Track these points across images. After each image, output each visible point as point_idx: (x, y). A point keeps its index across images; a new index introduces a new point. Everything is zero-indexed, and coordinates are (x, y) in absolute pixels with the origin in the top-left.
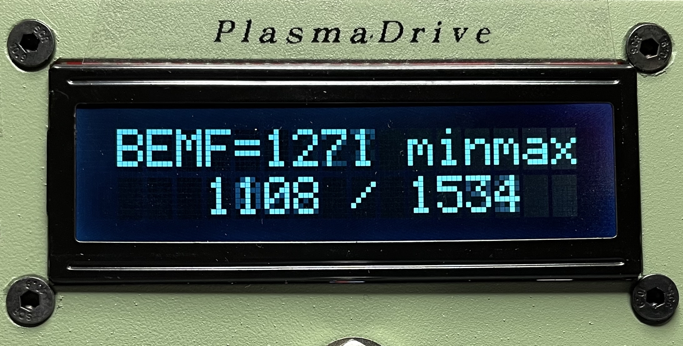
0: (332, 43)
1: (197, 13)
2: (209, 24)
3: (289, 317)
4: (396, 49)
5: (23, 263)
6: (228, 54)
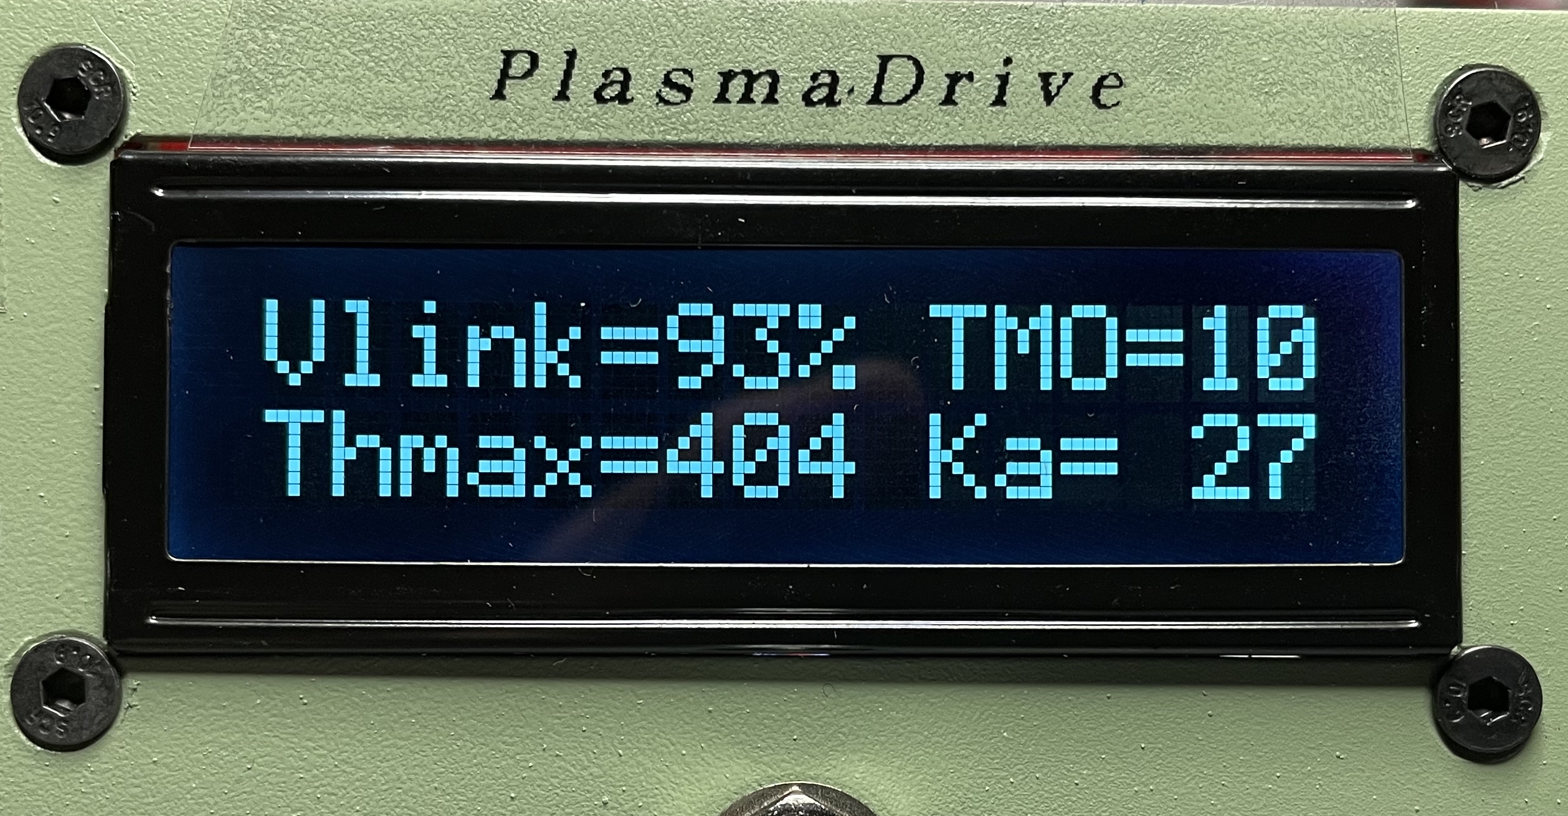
0: (761, 105)
2: (480, 58)
3: (651, 733)
4: (908, 119)
5: (50, 605)
6: (521, 128)
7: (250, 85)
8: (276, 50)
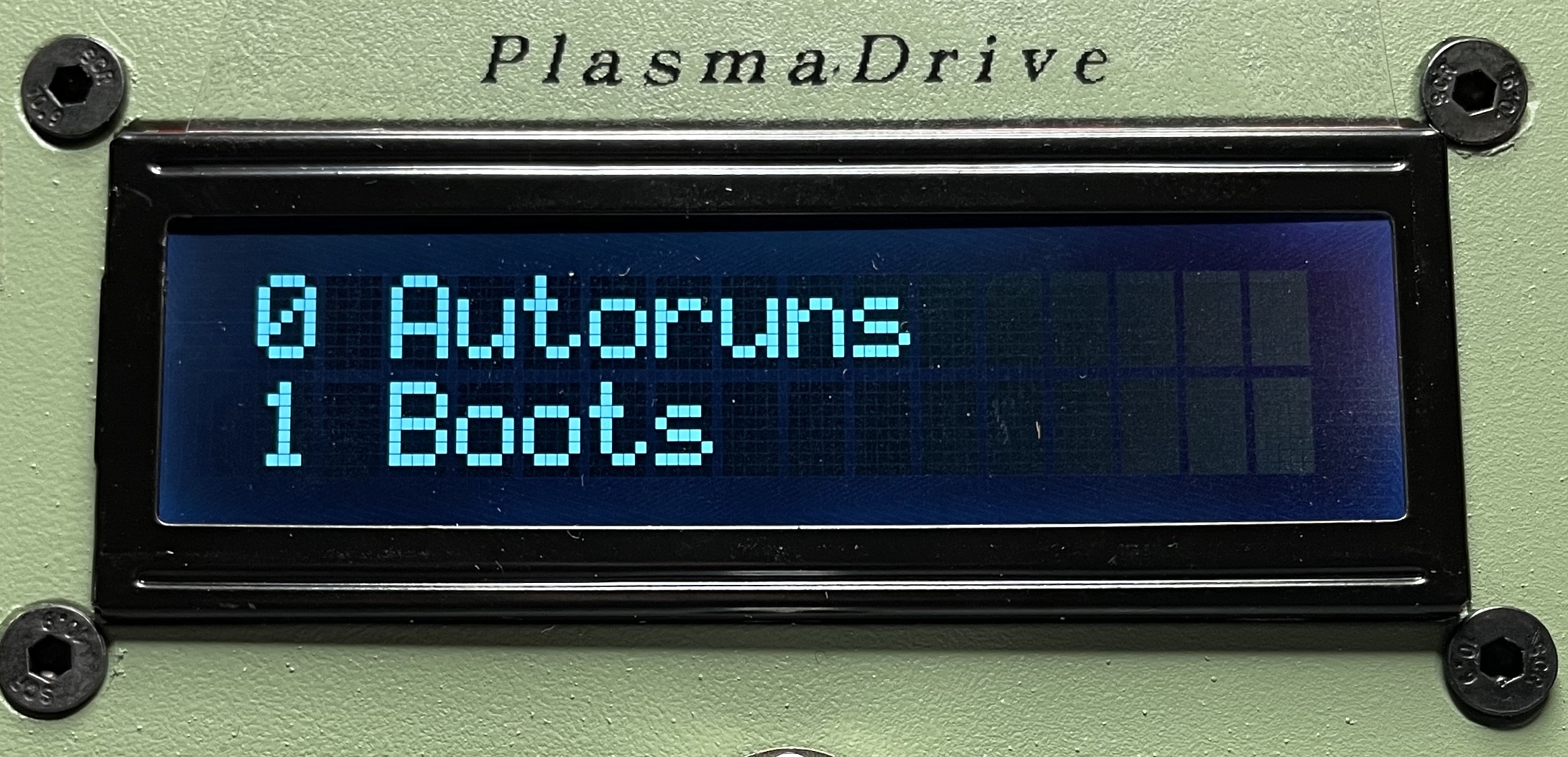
0: (747, 84)
1: (444, 19)
2: (472, 43)
3: (641, 700)
4: (893, 96)
5: (38, 574)
6: (511, 109)
7: (247, 72)
8: (273, 39)
